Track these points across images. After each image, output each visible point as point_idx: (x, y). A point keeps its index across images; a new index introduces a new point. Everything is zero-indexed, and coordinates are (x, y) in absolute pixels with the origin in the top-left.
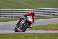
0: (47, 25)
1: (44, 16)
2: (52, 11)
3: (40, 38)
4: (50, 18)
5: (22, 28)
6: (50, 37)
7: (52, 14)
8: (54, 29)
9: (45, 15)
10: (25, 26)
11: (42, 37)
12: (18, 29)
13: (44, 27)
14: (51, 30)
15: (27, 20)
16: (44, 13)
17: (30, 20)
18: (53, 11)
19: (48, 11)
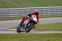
3: (27, 39)
5: (26, 28)
6: (38, 38)
8: (42, 29)
10: (29, 26)
11: (29, 38)
12: (21, 30)
15: (31, 20)
17: (35, 19)
18: (41, 10)
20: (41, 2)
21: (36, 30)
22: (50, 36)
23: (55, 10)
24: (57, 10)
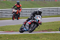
0: (5, 26)
1: (1, 17)
2: (10, 12)
4: (8, 19)
7: (10, 15)
8: (12, 30)
9: (3, 16)
13: (2, 28)
14: (9, 31)
16: (2, 14)
19: (6, 12)
20: (11, 4)
21: (6, 31)
22: (19, 37)
23: (24, 11)
24: (26, 11)
